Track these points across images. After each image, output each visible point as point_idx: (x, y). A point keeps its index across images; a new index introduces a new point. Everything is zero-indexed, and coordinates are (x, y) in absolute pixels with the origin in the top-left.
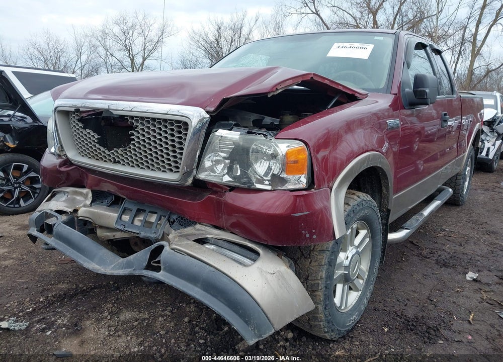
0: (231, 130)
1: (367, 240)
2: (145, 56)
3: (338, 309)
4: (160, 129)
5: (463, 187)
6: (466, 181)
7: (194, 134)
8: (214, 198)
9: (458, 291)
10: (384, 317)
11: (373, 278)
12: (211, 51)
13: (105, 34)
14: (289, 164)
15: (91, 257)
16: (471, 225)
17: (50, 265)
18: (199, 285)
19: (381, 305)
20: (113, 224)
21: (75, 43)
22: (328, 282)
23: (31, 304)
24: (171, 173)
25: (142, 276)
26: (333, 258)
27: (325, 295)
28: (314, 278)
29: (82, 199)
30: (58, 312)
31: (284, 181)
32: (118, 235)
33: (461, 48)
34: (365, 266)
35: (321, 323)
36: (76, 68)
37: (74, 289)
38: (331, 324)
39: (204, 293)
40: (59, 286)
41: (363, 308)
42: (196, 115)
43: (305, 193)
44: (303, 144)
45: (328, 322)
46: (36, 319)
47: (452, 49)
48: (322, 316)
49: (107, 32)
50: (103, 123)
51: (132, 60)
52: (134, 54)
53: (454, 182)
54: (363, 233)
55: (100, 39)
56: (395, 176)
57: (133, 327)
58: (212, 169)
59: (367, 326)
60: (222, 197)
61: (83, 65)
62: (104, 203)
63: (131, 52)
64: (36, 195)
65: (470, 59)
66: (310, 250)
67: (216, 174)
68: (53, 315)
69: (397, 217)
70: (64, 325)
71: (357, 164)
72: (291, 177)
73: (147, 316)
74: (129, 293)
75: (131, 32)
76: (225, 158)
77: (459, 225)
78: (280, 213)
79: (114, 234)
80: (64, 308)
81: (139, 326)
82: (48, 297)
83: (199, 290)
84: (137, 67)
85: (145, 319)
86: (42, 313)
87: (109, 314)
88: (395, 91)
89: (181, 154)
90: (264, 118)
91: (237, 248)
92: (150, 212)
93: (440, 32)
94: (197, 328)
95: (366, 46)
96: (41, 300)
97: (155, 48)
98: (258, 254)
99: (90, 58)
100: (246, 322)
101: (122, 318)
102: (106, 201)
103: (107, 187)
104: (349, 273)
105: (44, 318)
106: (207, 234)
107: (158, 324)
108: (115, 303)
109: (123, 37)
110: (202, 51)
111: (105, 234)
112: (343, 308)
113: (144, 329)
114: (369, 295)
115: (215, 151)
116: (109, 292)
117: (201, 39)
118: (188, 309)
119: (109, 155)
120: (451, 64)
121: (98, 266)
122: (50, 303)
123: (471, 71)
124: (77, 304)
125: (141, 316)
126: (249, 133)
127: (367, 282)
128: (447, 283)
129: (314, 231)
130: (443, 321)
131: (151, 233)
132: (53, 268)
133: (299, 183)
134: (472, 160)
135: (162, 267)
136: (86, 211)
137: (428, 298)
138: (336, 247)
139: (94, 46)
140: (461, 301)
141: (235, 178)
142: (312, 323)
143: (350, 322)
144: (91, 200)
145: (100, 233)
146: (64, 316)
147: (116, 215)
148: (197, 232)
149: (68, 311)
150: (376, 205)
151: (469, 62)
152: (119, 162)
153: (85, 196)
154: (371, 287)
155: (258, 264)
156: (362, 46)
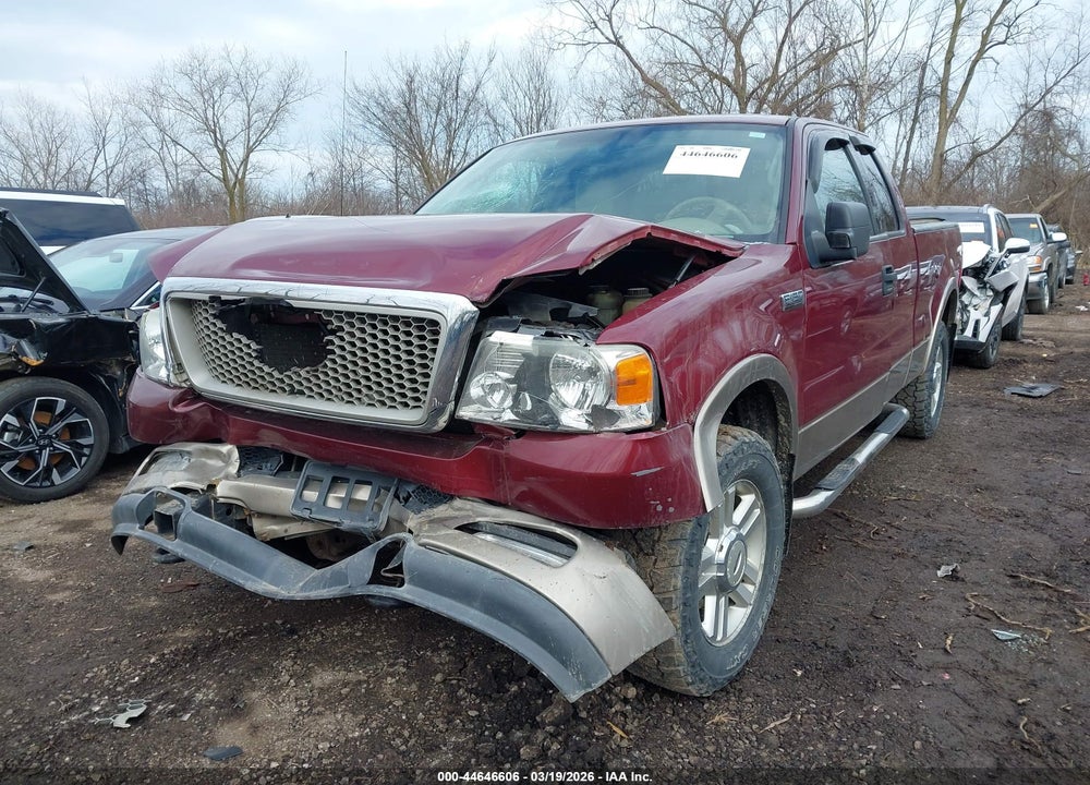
0: (515, 331)
1: (757, 512)
2: (251, 143)
3: (709, 642)
4: (385, 333)
5: (930, 404)
6: (934, 390)
7: (450, 339)
8: (485, 450)
9: (924, 598)
10: (794, 651)
11: (773, 581)
12: (396, 129)
13: (157, 96)
14: (621, 387)
15: (258, 571)
16: (946, 475)
17: (147, 596)
18: (475, 605)
19: (789, 633)
20: (288, 508)
21: (91, 118)
22: (689, 595)
23: (135, 670)
24: (405, 410)
25: (369, 596)
26: (694, 551)
27: (684, 617)
28: (662, 590)
29: (220, 464)
30: (192, 681)
31: (614, 416)
32: (295, 529)
33: (917, 108)
34: (756, 558)
35: (680, 668)
36: (96, 172)
37: (210, 637)
38: (698, 669)
39: (487, 617)
40: (178, 634)
41: (756, 636)
42: (453, 307)
43: (652, 435)
44: (643, 351)
45: (693, 666)
46: (153, 695)
47: (900, 111)
48: (680, 655)
49: (162, 91)
50: (254, 319)
51: (223, 153)
52: (225, 139)
53: (911, 393)
54: (748, 500)
55: (149, 108)
56: (801, 389)
57: (341, 698)
58: (482, 401)
59: (766, 669)
60: (502, 448)
61: (110, 165)
62: (265, 470)
63: (218, 135)
64: (84, 459)
65: (937, 131)
66: (654, 541)
67: (492, 409)
68: (183, 686)
69: (808, 468)
70: (211, 702)
71: (733, 379)
72: (625, 408)
73: (363, 678)
74: (319, 638)
75: (217, 91)
76: (508, 380)
77: (926, 476)
78: (608, 471)
79: (286, 526)
80: (200, 672)
81: (352, 694)
82: (164, 655)
83: (477, 612)
84: (234, 167)
85: (360, 682)
86: (160, 684)
87: (291, 676)
88: (793, 236)
89: (426, 384)
90: (570, 307)
91: (534, 538)
92: (358, 482)
93: (872, 77)
94: (461, 691)
95: (735, 150)
96: (152, 661)
97: (273, 123)
98: (574, 545)
99: (126, 150)
100: (563, 663)
101: (317, 681)
102: (269, 465)
103: (270, 438)
104: (726, 575)
105: (167, 693)
106: (477, 517)
107: (387, 689)
108: (295, 657)
109: (199, 104)
110: (376, 130)
111: (269, 527)
112: (719, 638)
113: (365, 700)
114: (766, 611)
115: (491, 368)
116: (278, 638)
117: (373, 104)
118: (436, 660)
119: (282, 381)
120: (900, 141)
121: (273, 587)
122: (171, 666)
123: (940, 156)
124: (222, 663)
125: (351, 677)
126: (549, 335)
127: (762, 589)
128: (905, 586)
129: (670, 500)
130: (899, 651)
131: (364, 521)
132: (153, 602)
133: (638, 417)
134: (943, 348)
135: (407, 578)
136: (231, 488)
137: (871, 614)
138: (699, 533)
139: (137, 125)
140: (929, 616)
141: (524, 416)
142: (664, 668)
143: (734, 664)
144: (238, 464)
145: (258, 525)
146: (205, 686)
147: (292, 491)
148: (457, 513)
149: (210, 678)
150: (770, 448)
151: (935, 136)
152: (302, 393)
153: (226, 458)
154: (770, 598)
155: (576, 562)
156: (728, 152)
